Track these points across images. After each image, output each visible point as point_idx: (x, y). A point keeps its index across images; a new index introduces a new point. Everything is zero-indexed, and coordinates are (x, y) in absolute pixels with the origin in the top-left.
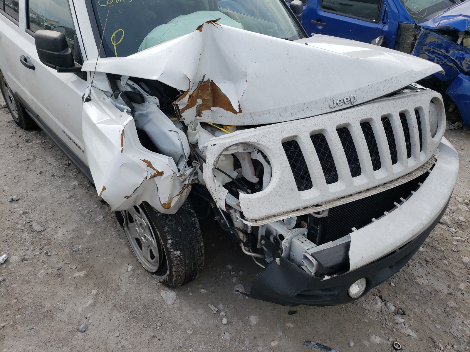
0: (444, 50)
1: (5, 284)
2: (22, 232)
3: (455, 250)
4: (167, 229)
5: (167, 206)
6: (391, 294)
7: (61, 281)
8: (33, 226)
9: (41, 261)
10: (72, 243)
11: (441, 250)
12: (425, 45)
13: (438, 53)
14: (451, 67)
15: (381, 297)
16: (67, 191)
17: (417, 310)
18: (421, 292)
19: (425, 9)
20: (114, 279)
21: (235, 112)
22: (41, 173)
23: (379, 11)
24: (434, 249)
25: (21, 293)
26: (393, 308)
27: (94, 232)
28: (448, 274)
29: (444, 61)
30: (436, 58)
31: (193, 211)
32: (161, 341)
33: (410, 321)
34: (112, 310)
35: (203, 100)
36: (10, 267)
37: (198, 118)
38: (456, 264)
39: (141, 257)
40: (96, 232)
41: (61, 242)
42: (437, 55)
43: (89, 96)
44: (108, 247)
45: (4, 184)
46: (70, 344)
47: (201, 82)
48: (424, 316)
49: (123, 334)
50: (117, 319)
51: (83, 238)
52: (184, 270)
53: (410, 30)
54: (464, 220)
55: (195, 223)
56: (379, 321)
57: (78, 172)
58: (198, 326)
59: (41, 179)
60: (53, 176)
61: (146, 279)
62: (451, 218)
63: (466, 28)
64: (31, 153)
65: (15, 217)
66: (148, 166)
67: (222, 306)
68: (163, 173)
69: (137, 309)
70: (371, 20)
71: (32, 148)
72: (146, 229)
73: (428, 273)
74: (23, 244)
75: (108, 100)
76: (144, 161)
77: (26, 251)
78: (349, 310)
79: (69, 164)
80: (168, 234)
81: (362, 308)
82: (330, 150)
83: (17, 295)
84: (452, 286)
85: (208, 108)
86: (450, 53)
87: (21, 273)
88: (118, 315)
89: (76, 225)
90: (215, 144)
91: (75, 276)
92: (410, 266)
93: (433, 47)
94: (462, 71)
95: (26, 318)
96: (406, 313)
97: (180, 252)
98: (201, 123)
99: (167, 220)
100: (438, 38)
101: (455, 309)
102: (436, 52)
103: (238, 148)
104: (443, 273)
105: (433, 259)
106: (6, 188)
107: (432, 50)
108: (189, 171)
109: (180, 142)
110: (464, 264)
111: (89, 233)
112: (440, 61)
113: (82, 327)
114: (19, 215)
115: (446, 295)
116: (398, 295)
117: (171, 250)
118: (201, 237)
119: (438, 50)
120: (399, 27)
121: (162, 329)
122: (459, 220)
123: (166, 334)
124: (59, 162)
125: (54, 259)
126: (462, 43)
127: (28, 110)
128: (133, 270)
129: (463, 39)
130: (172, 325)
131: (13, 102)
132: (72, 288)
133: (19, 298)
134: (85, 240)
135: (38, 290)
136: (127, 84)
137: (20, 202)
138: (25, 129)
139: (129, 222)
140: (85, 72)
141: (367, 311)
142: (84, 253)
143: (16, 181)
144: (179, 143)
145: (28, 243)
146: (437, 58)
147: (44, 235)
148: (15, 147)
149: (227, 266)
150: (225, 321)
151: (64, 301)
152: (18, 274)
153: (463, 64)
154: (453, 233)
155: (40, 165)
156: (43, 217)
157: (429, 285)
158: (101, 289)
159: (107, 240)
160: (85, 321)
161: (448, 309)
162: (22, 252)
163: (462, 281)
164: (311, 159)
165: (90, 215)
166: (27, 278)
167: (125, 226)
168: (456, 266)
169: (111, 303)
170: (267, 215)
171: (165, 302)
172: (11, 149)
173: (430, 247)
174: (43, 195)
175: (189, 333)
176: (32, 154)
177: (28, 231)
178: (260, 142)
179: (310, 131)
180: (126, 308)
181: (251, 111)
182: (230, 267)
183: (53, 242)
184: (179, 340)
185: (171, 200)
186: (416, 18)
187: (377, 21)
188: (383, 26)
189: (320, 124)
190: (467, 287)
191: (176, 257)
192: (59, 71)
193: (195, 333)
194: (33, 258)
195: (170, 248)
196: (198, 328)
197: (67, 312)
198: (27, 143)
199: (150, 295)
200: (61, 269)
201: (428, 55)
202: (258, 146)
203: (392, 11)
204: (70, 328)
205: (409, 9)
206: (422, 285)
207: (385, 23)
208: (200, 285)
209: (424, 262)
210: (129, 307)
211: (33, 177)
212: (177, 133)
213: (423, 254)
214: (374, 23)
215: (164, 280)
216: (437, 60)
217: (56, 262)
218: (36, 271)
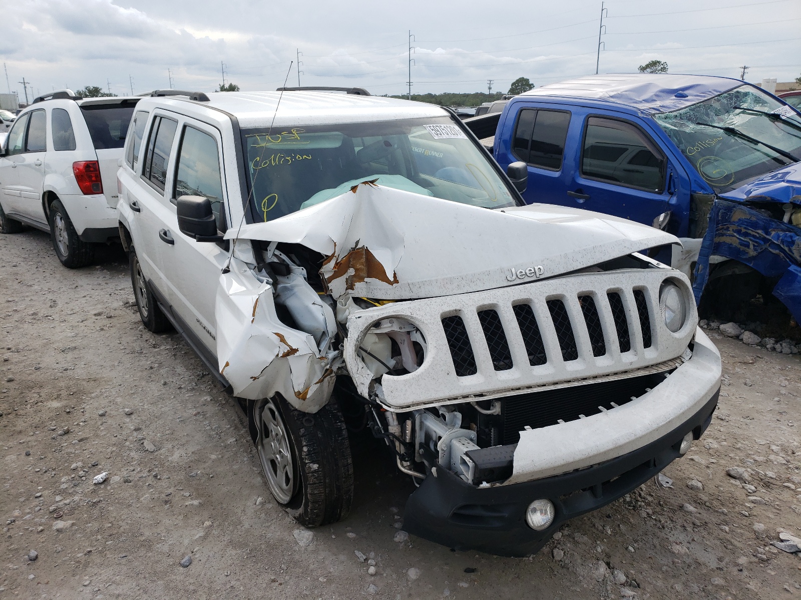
0: (762, 231)
1: (101, 505)
2: (130, 449)
3: (747, 514)
4: (303, 432)
5: (301, 395)
6: (625, 561)
7: (169, 509)
8: (145, 444)
9: (147, 484)
10: (190, 467)
11: (723, 513)
12: (733, 223)
13: (753, 235)
14: (777, 256)
15: (608, 564)
16: (195, 407)
17: (660, 583)
18: (673, 562)
19: (732, 174)
20: (235, 512)
21: (391, 283)
22: (165, 384)
23: (662, 177)
24: (712, 511)
25: (117, 518)
26: (622, 578)
27: (220, 456)
28: (725, 543)
29: (764, 247)
30: (751, 242)
31: (340, 414)
32: (283, 586)
33: (644, 596)
34: (227, 546)
35: (356, 270)
36: (109, 488)
37: (350, 291)
38: (742, 531)
39: (275, 487)
40: (222, 457)
41: (176, 464)
42: (752, 238)
43: (228, 267)
44: (235, 474)
45: (116, 395)
46: (167, 579)
47: (353, 249)
48: (669, 592)
49: (235, 573)
50: (231, 556)
51: (205, 462)
52: (323, 494)
53: (709, 203)
54: (774, 477)
55: (342, 430)
56: (597, 591)
57: (213, 385)
58: (336, 574)
59: (164, 391)
60: (180, 388)
61: (278, 515)
62: (752, 472)
63: (791, 197)
64: (157, 360)
65: (124, 433)
66: (281, 341)
67: (373, 554)
68: (298, 351)
69: (259, 548)
70: (653, 190)
71: (159, 354)
72: (282, 439)
73: (693, 540)
74: (128, 464)
75: (250, 272)
76: (277, 334)
77: (130, 473)
78: (555, 574)
79: (204, 376)
80: (304, 439)
81: (575, 573)
82: (503, 330)
83: (112, 519)
84: (727, 560)
85: (361, 279)
86: (772, 235)
87: (121, 495)
88: (234, 552)
89: (199, 447)
90: (361, 317)
91: (186, 504)
92: (666, 529)
93: (744, 226)
94: (795, 262)
95: (119, 545)
96: (641, 586)
97: (318, 466)
98: (353, 298)
99: (304, 420)
100: (750, 214)
101: (722, 588)
102: (751, 234)
103: (392, 326)
104: (718, 542)
105: (706, 523)
106: (119, 400)
107: (743, 230)
108: (332, 354)
109: (323, 317)
110: (755, 532)
111: (213, 457)
112: (757, 246)
113: (184, 560)
114: (129, 431)
115: (712, 570)
116: (634, 563)
117: (307, 462)
118: (349, 451)
119: (752, 231)
120: (692, 199)
121: (286, 573)
122: (766, 475)
123: (290, 578)
124: (191, 373)
125: (164, 483)
126: (790, 221)
127: (161, 304)
128: (262, 504)
129: (791, 215)
130: (301, 570)
131: (145, 295)
132: (181, 517)
133: (114, 523)
134: (207, 464)
135: (139, 515)
136: (274, 255)
137: (133, 416)
138: (153, 332)
139: (264, 436)
140: (228, 241)
141: (581, 577)
142: (203, 479)
143: (133, 392)
144: (321, 318)
145: (135, 463)
146: (754, 243)
147: (157, 455)
148: (138, 352)
149: (391, 509)
150: (372, 570)
151: (168, 531)
152: (117, 496)
153: (794, 251)
154: (749, 491)
155: (165, 375)
156: (159, 435)
157: (688, 555)
158: (217, 522)
159: (235, 467)
160: (190, 555)
161: (710, 587)
162: (125, 473)
163: (744, 554)
164: (475, 337)
165: (219, 436)
166: (127, 501)
167: (260, 443)
168: (742, 535)
169: (227, 538)
170: (415, 401)
171: (297, 543)
172: (133, 355)
173: (706, 508)
174: (163, 409)
175: (322, 580)
176: (157, 362)
177: (137, 450)
178: (414, 316)
179: (477, 306)
180: (247, 545)
181: (409, 282)
182: (395, 510)
183: (167, 464)
184: (307, 587)
185: (307, 388)
186: (715, 186)
187: (661, 190)
188: (669, 198)
189: (492, 298)
190: (751, 563)
191: (313, 472)
192: (199, 240)
193: (330, 581)
194: (138, 480)
195: (306, 459)
196: (335, 577)
197: (169, 543)
198: (153, 349)
199: (279, 533)
200: (171, 496)
201: (738, 238)
202: (412, 320)
203: (679, 176)
204: (171, 561)
205: (705, 174)
206: (678, 554)
207: (672, 194)
208: (349, 528)
209: (691, 525)
210: (249, 545)
211: (155, 389)
212: (322, 307)
213: (692, 515)
214: (656, 193)
215: (300, 515)
216: (754, 245)
217: (166, 486)
218: (140, 495)
